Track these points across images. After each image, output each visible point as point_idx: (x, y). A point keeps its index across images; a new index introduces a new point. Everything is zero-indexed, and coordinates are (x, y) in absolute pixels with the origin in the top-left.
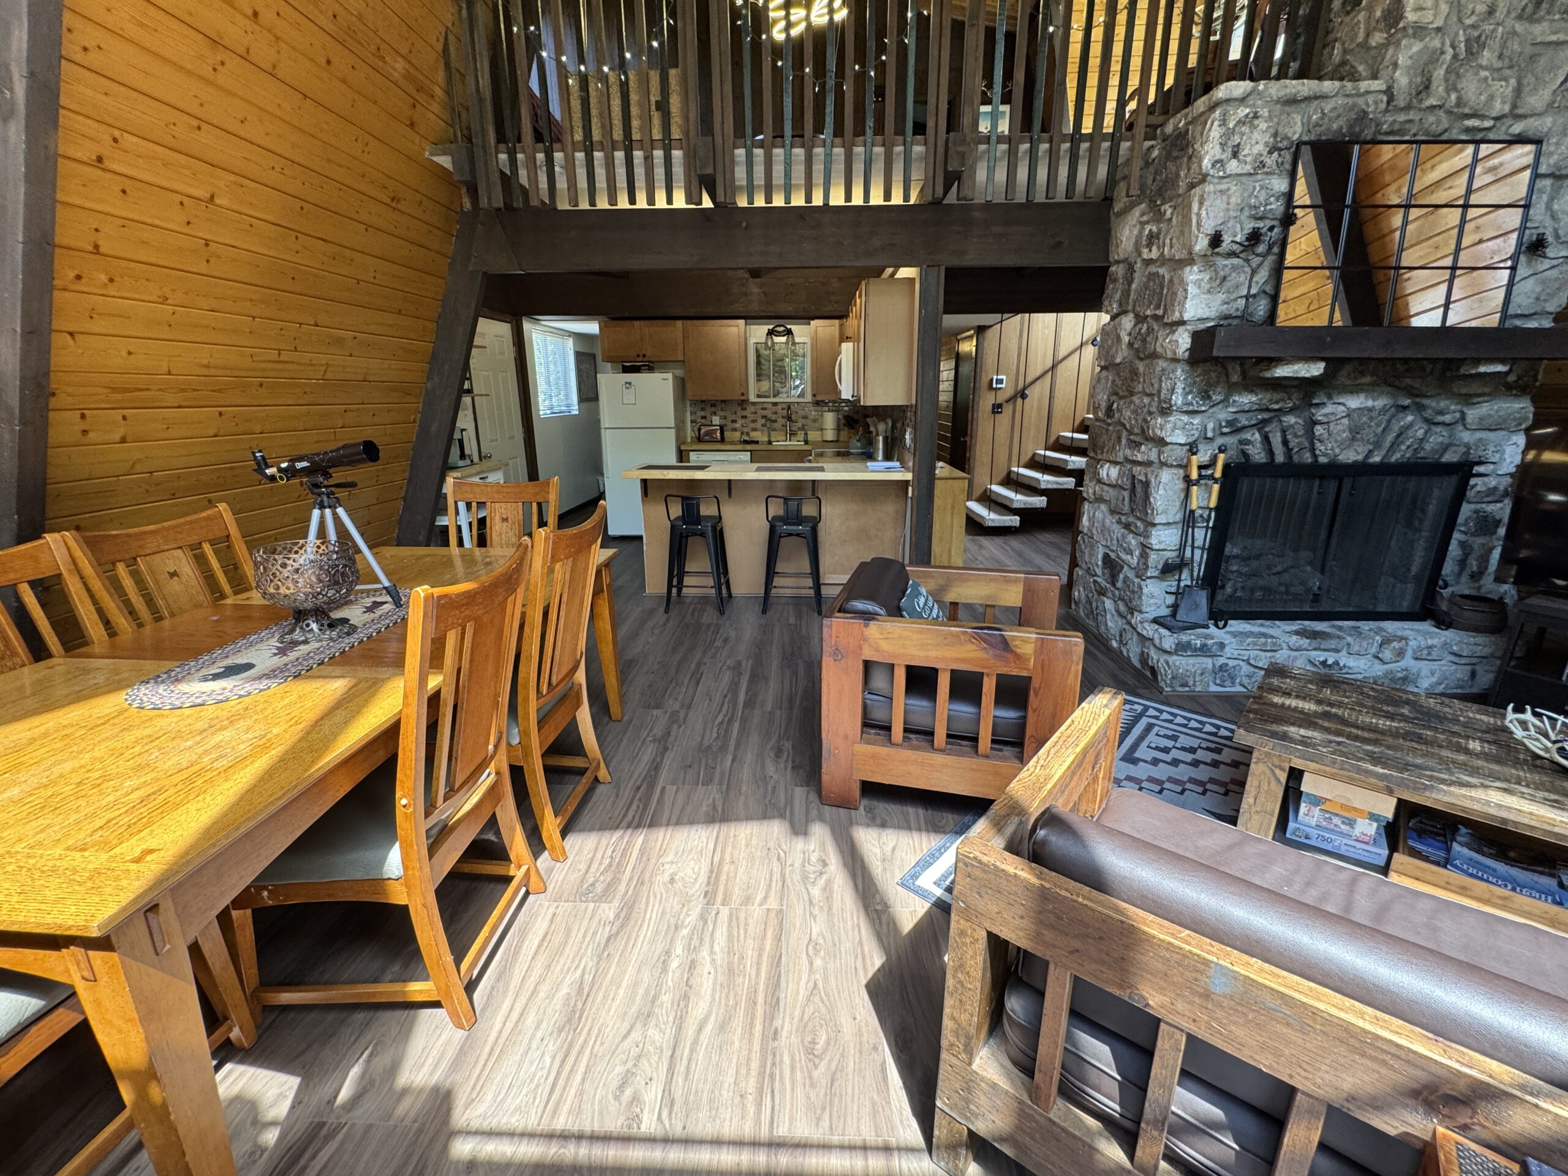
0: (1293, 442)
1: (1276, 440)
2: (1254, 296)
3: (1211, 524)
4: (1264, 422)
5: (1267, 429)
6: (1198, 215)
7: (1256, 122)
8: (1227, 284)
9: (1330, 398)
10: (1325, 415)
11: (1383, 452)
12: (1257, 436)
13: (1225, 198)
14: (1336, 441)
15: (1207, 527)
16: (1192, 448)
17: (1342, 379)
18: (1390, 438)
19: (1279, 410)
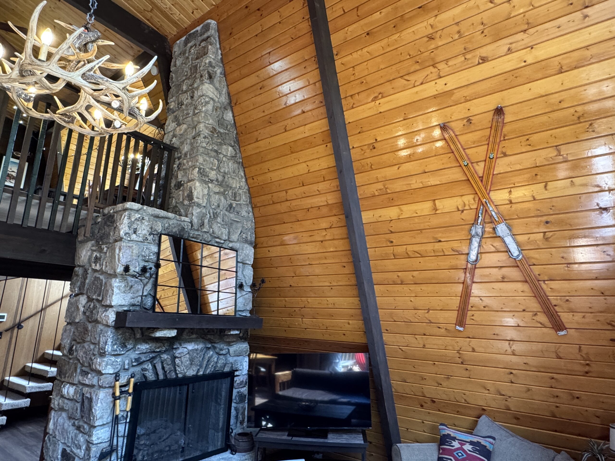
0: (167, 368)
1: (159, 367)
2: (146, 296)
3: (128, 420)
4: (153, 358)
5: (155, 362)
6: (119, 255)
7: (143, 221)
8: (133, 289)
9: (181, 345)
10: (179, 354)
11: (203, 370)
12: (150, 366)
13: (131, 250)
14: (185, 366)
15: (126, 423)
16: (117, 377)
17: (185, 336)
18: (205, 363)
19: (160, 352)
